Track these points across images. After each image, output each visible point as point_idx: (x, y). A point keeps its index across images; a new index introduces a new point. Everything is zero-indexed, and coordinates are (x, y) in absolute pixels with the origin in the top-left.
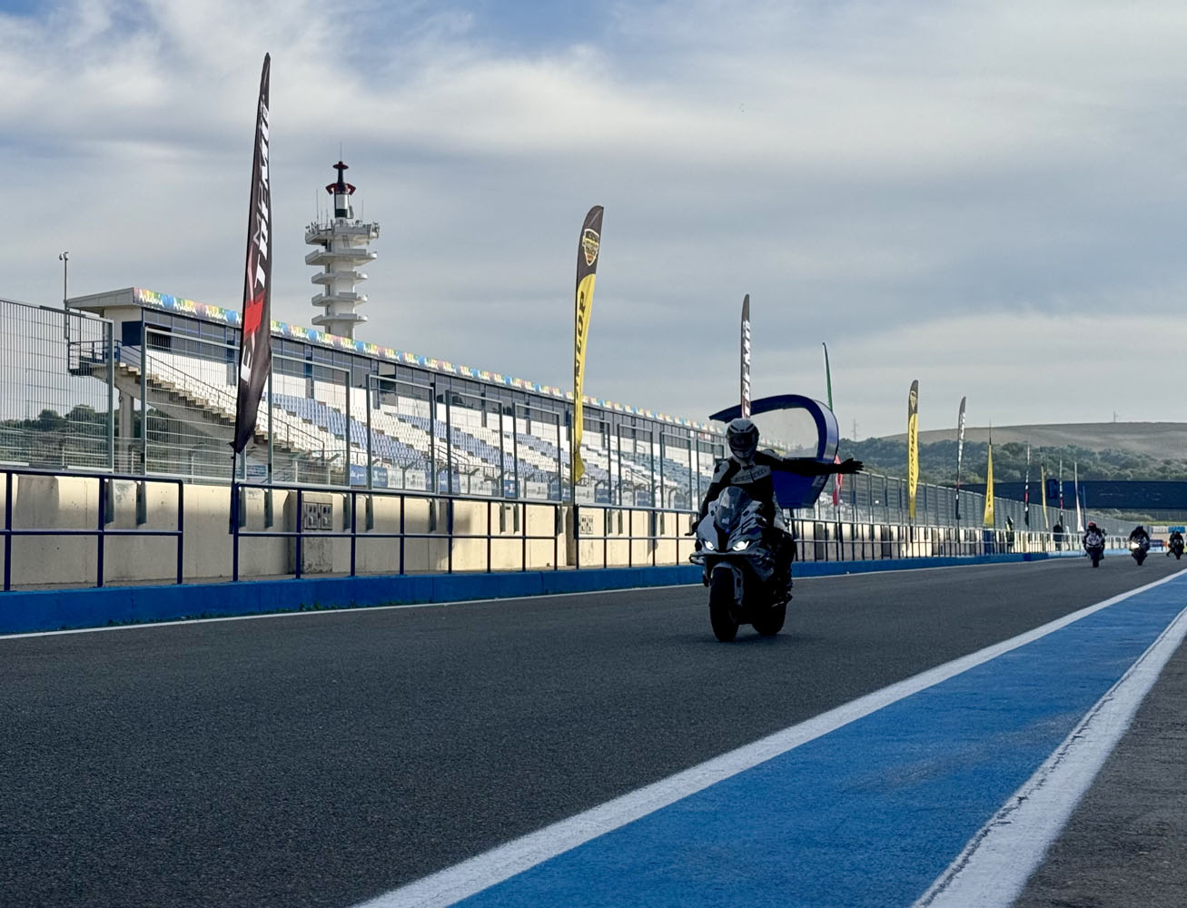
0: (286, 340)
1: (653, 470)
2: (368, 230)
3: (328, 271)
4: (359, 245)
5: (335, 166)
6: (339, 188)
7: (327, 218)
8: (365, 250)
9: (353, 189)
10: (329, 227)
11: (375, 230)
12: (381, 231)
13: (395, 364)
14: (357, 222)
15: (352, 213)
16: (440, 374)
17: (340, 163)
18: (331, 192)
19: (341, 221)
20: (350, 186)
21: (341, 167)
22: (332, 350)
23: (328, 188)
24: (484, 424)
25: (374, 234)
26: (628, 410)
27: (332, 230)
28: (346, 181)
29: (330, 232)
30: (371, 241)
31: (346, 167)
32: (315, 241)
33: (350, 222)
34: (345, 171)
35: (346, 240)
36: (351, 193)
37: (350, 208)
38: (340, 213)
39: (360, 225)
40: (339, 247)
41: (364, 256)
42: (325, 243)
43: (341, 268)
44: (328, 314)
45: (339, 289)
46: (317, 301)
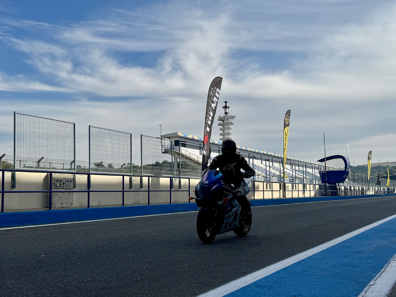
0: (214, 144)
1: (304, 174)
2: (233, 117)
3: (223, 127)
4: (231, 121)
5: (225, 102)
6: (226, 107)
7: (223, 115)
8: (232, 122)
10: (223, 117)
11: (234, 117)
12: (236, 117)
13: (240, 149)
14: (230, 115)
15: (229, 113)
16: (251, 151)
18: (224, 108)
19: (226, 115)
20: (228, 107)
23: (223, 107)
24: (262, 163)
25: (234, 118)
26: (297, 159)
27: (224, 117)
28: (227, 105)
30: (233, 120)
31: (227, 102)
32: (220, 120)
33: (228, 115)
34: (227, 103)
35: (227, 120)
36: (228, 108)
37: (228, 112)
38: (226, 113)
39: (231, 116)
40: (226, 121)
41: (232, 123)
42: (222, 121)
43: (226, 126)
44: (223, 137)
45: (226, 131)
46: (221, 135)
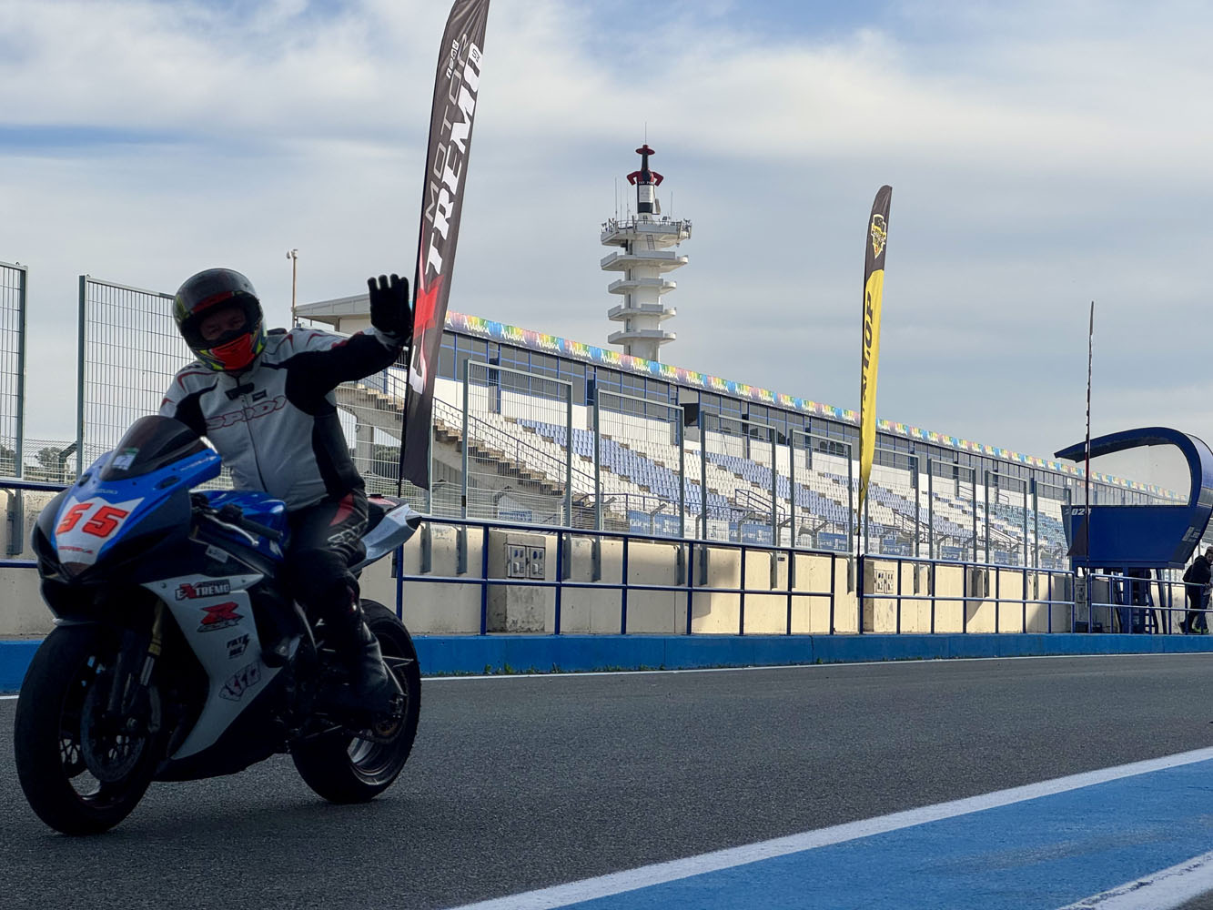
0: (563, 359)
2: (677, 229)
3: (629, 278)
4: (667, 247)
5: (638, 151)
6: (643, 177)
7: (627, 214)
8: (673, 254)
9: (660, 179)
10: (631, 224)
12: (693, 231)
13: (698, 391)
14: (665, 218)
15: (658, 209)
16: (754, 403)
17: (645, 146)
18: (633, 183)
19: (645, 218)
20: (656, 176)
21: (645, 152)
22: (619, 372)
23: (630, 178)
24: (810, 466)
25: (685, 234)
27: (634, 228)
28: (651, 168)
29: (631, 231)
30: (681, 242)
32: (613, 242)
33: (656, 218)
34: (650, 157)
35: (650, 240)
36: (657, 184)
37: (657, 201)
38: (644, 208)
39: (668, 223)
40: (642, 249)
41: (672, 261)
42: (625, 244)
43: (643, 274)
44: (628, 330)
45: (642, 300)
46: (615, 315)
